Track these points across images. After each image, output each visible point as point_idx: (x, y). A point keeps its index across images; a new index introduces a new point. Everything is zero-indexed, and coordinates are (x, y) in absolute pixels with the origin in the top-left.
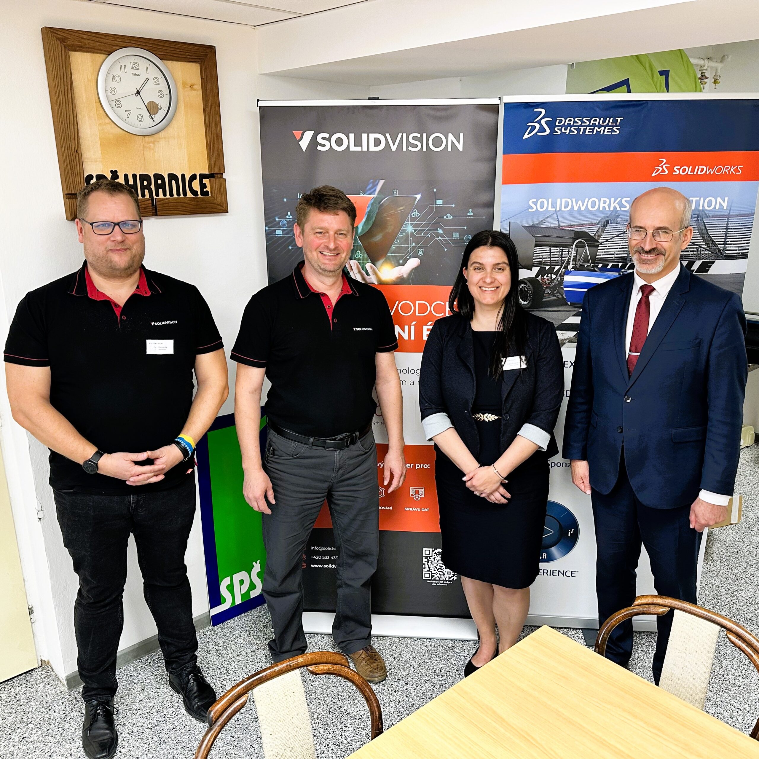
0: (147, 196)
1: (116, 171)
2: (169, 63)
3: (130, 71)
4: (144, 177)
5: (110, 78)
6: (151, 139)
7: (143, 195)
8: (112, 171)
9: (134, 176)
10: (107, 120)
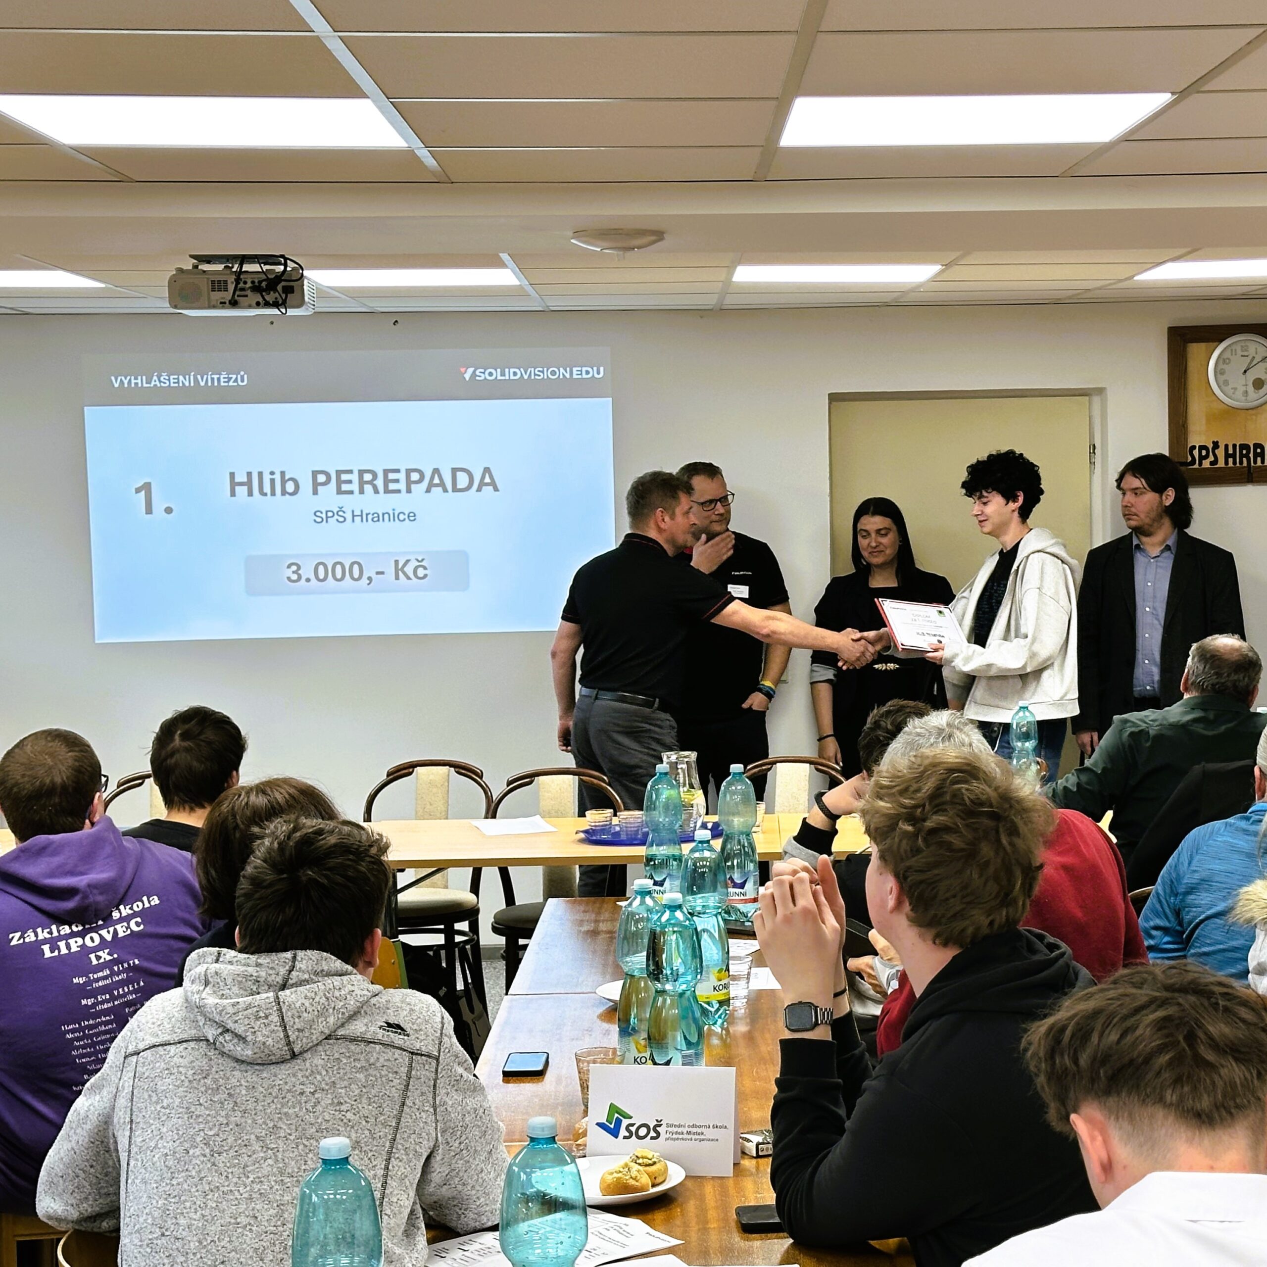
0: (1245, 464)
1: (1217, 442)
3: (1240, 353)
4: (1244, 447)
5: (1221, 361)
6: (1254, 412)
7: (1241, 462)
8: (1213, 442)
9: (1234, 446)
10: (1214, 398)
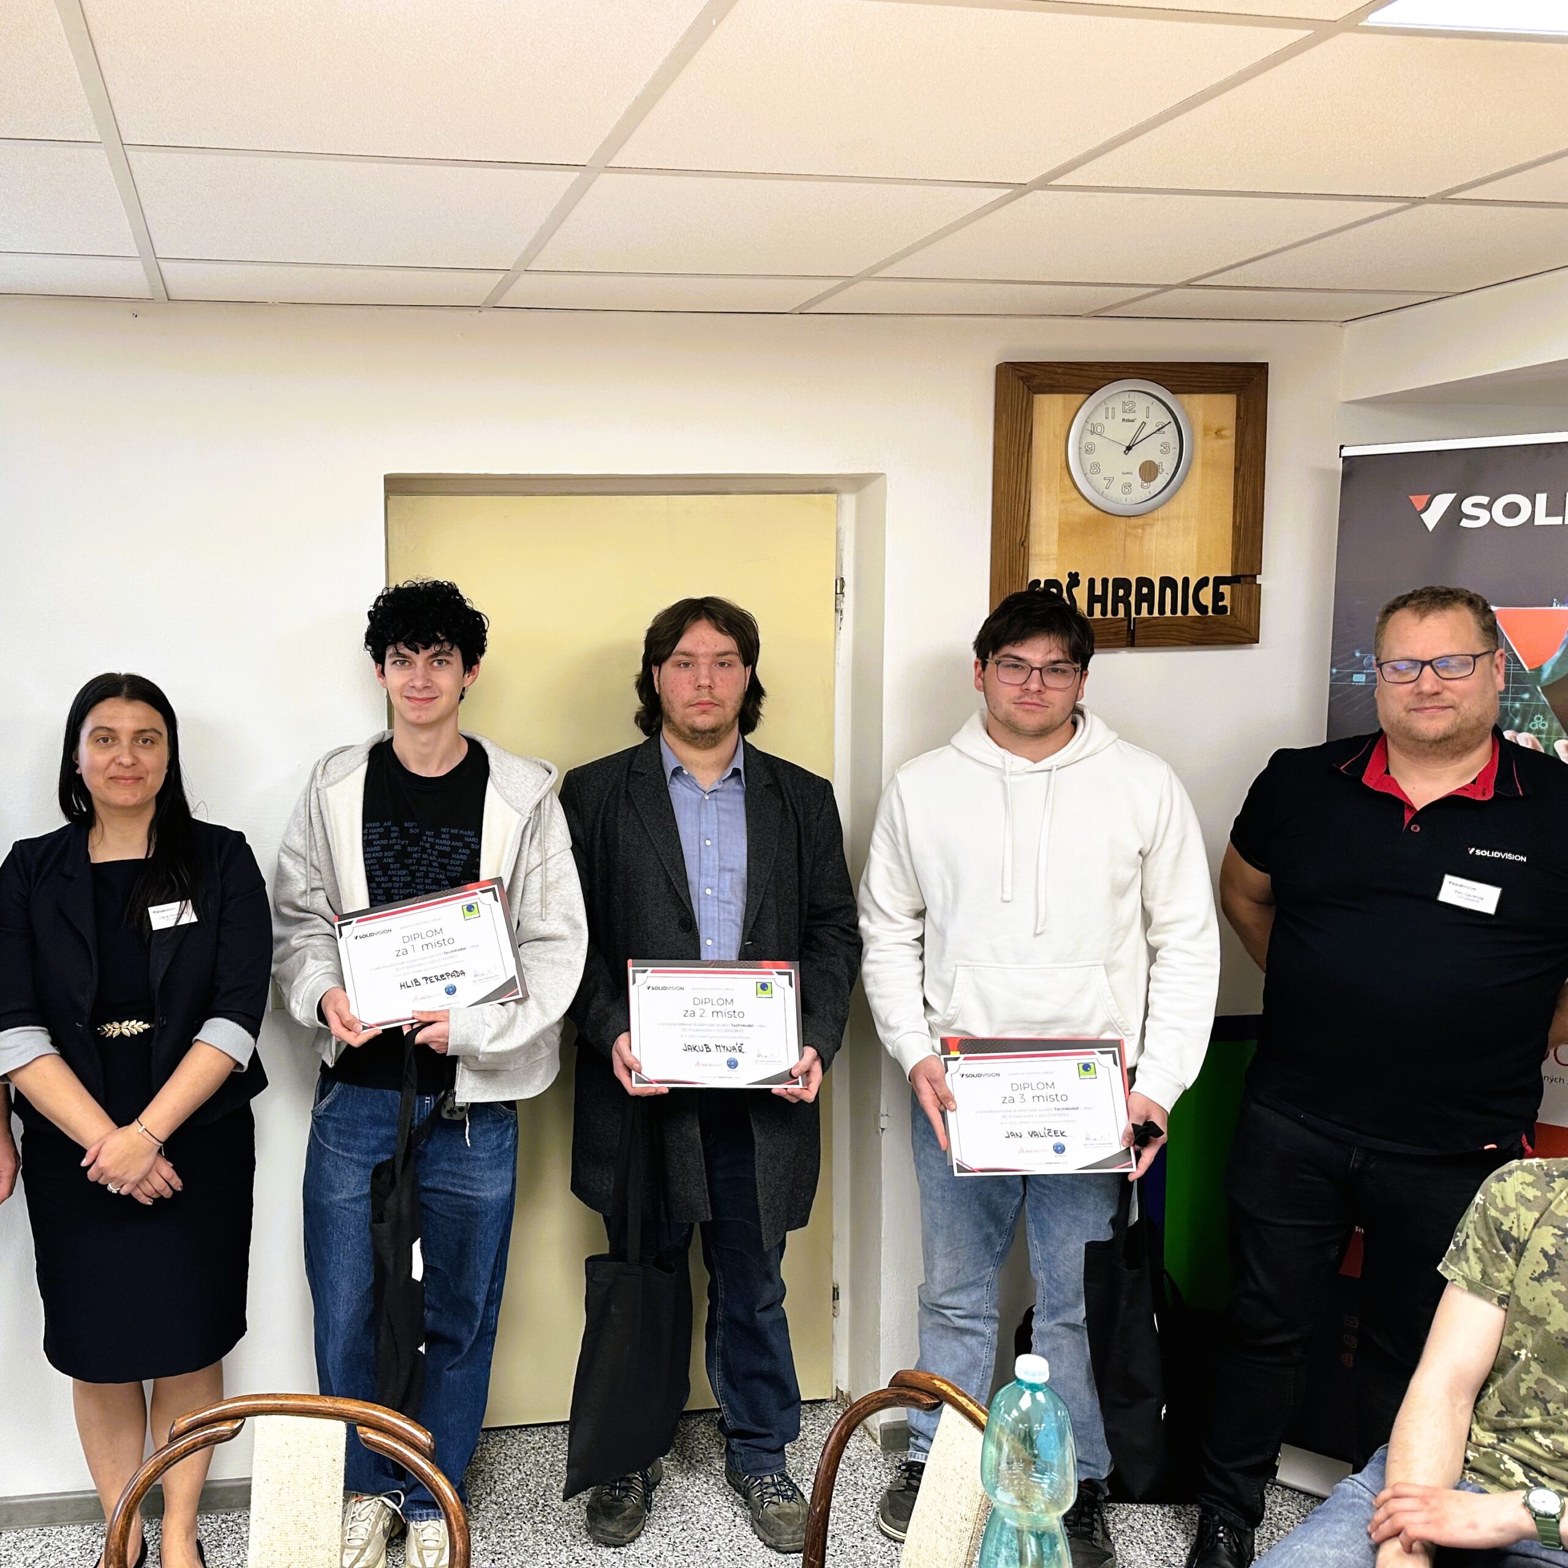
1: (1077, 574)
2: (1185, 398)
3: (1120, 415)
4: (1122, 583)
5: (1089, 431)
6: (1139, 521)
8: (1070, 574)
9: (1105, 581)
10: (1076, 494)
